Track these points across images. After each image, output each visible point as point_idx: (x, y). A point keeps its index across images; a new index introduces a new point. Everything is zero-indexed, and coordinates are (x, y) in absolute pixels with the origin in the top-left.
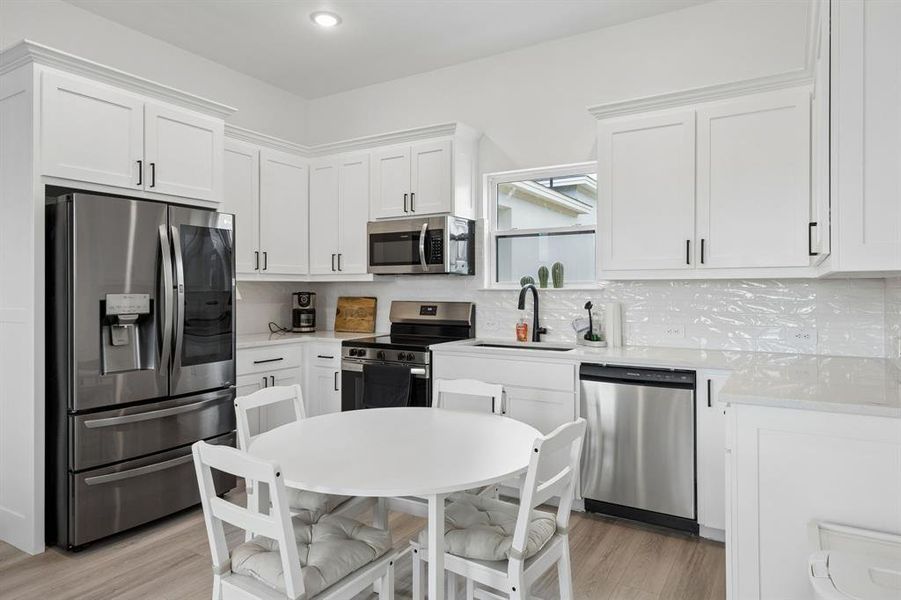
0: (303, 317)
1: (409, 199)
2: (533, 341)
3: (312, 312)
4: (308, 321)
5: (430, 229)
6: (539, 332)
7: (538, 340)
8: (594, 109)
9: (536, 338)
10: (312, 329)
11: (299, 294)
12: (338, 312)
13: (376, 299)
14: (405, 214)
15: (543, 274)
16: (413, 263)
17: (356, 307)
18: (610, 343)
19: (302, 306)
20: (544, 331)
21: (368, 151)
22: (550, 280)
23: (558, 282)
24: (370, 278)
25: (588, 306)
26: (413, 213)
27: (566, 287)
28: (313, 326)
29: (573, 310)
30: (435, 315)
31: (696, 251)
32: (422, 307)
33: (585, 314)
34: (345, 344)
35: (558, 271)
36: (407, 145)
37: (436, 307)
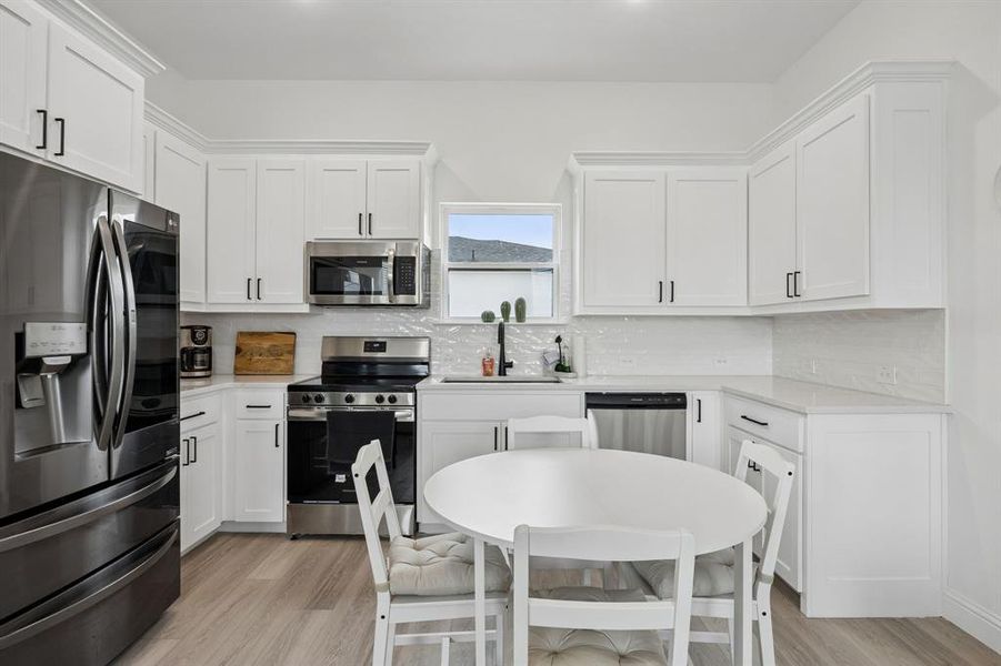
0: (199, 357)
1: (365, 221)
2: (500, 374)
3: (209, 351)
4: (203, 363)
5: (398, 255)
6: (505, 366)
7: (505, 375)
8: (579, 154)
9: (502, 372)
10: (208, 373)
11: (191, 328)
12: (238, 351)
13: (294, 334)
14: (359, 237)
15: (505, 309)
16: (361, 293)
17: (266, 344)
18: (581, 374)
19: (196, 343)
20: (510, 365)
21: (301, 157)
22: (513, 314)
23: (521, 316)
24: (306, 309)
25: (558, 340)
26: (369, 236)
27: (527, 322)
28: (210, 368)
29: (537, 344)
30: (385, 351)
31: (667, 291)
32: (366, 343)
33: (554, 348)
34: (291, 388)
35: (521, 304)
36: (363, 158)
37: (385, 343)
